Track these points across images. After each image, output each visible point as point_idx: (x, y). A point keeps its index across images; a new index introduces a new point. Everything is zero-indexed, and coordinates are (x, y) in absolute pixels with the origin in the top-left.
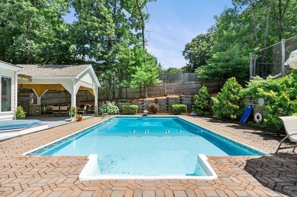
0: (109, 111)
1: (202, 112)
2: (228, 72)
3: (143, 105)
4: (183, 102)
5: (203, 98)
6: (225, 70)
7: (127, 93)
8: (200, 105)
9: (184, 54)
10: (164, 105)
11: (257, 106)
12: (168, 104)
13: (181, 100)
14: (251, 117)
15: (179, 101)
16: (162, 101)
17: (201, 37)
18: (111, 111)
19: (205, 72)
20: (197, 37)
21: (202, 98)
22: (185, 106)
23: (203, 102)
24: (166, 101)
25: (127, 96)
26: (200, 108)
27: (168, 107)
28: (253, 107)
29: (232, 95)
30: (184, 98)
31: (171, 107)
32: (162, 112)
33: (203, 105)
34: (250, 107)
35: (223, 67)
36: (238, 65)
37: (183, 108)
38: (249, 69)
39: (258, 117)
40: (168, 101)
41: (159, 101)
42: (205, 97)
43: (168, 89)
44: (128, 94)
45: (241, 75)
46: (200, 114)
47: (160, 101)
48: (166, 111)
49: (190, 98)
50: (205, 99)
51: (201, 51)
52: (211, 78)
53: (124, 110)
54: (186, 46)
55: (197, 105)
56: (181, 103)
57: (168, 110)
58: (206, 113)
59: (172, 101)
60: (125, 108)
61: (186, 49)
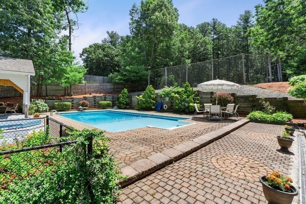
0: (41, 109)
1: (125, 106)
2: (136, 80)
3: (73, 102)
4: (106, 100)
5: (126, 96)
6: (136, 79)
7: (46, 90)
8: (124, 102)
9: (81, 56)
10: (92, 102)
11: (164, 101)
12: (95, 101)
13: (105, 98)
14: (162, 107)
15: (103, 99)
16: (90, 98)
17: (97, 46)
18: (43, 108)
19: (121, 78)
20: (94, 44)
21: (124, 97)
22: (110, 102)
23: (125, 99)
24: (94, 98)
25: (47, 93)
26: (123, 104)
27: (95, 103)
28: (162, 102)
29: (152, 95)
30: (107, 97)
31: (98, 103)
32: (90, 107)
33: (125, 101)
34: (160, 102)
35: (134, 76)
36: (143, 76)
37: (109, 104)
38: (147, 79)
39: (165, 107)
40: (95, 99)
41: (87, 99)
42: (127, 96)
43: (88, 88)
44: (48, 92)
45: (144, 82)
46: (124, 108)
47: (89, 98)
48: (94, 107)
49: (111, 97)
50: (126, 97)
51: (98, 58)
52: (125, 83)
53: (57, 107)
54: (84, 49)
55: (122, 102)
56: (105, 100)
57: (95, 106)
58: (128, 107)
59: (99, 99)
60: (58, 105)
61: (83, 52)
